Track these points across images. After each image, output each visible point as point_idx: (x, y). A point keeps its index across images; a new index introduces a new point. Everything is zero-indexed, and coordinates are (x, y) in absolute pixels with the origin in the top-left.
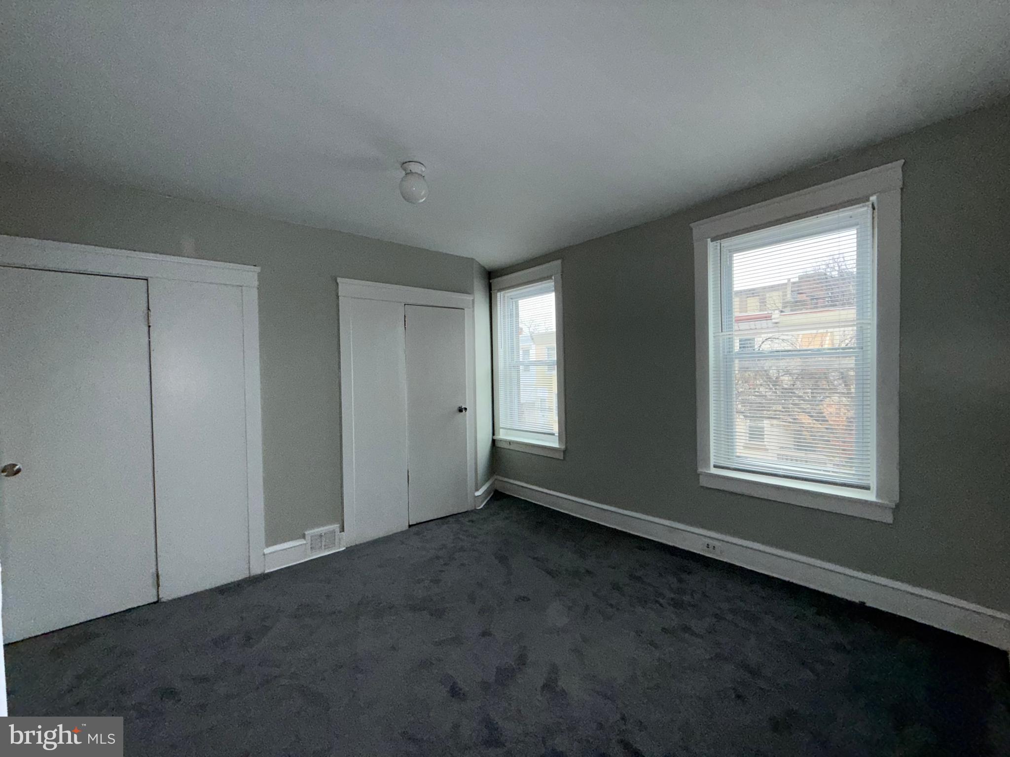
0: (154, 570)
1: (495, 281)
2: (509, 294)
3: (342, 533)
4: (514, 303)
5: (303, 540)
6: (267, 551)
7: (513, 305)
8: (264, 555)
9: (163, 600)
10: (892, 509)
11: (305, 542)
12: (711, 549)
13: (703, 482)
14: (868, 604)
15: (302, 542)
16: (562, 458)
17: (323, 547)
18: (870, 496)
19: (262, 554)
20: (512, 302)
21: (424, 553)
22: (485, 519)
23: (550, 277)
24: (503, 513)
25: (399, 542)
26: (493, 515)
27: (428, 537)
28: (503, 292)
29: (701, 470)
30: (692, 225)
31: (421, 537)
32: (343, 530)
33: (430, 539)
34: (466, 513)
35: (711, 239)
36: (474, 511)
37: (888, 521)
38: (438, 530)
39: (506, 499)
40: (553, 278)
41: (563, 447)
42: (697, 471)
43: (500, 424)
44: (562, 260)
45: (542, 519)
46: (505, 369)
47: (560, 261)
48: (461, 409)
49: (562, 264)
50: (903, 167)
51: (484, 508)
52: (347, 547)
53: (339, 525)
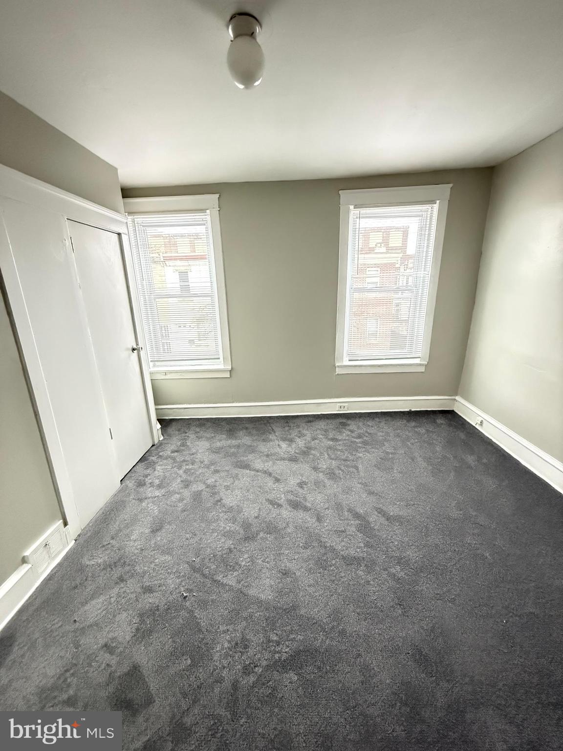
3: (67, 527)
5: (25, 565)
7: (144, 234)
10: (425, 365)
11: (30, 565)
12: (343, 408)
13: (338, 371)
15: (25, 568)
16: (229, 377)
18: (417, 361)
20: (143, 230)
21: (178, 496)
22: (183, 445)
23: (203, 210)
24: (191, 435)
25: (134, 501)
26: (185, 439)
27: (157, 482)
28: (135, 217)
29: (337, 364)
30: (340, 192)
31: (149, 485)
32: (65, 524)
33: (162, 482)
34: (154, 447)
35: (353, 206)
36: (161, 444)
37: (423, 371)
38: (156, 472)
39: (174, 423)
40: (208, 211)
41: (230, 368)
42: (334, 365)
43: (149, 358)
44: (220, 196)
45: (227, 427)
46: (146, 302)
47: (217, 196)
48: (134, 350)
49: (219, 199)
50: (451, 188)
51: (166, 437)
52: (75, 538)
53: (61, 521)
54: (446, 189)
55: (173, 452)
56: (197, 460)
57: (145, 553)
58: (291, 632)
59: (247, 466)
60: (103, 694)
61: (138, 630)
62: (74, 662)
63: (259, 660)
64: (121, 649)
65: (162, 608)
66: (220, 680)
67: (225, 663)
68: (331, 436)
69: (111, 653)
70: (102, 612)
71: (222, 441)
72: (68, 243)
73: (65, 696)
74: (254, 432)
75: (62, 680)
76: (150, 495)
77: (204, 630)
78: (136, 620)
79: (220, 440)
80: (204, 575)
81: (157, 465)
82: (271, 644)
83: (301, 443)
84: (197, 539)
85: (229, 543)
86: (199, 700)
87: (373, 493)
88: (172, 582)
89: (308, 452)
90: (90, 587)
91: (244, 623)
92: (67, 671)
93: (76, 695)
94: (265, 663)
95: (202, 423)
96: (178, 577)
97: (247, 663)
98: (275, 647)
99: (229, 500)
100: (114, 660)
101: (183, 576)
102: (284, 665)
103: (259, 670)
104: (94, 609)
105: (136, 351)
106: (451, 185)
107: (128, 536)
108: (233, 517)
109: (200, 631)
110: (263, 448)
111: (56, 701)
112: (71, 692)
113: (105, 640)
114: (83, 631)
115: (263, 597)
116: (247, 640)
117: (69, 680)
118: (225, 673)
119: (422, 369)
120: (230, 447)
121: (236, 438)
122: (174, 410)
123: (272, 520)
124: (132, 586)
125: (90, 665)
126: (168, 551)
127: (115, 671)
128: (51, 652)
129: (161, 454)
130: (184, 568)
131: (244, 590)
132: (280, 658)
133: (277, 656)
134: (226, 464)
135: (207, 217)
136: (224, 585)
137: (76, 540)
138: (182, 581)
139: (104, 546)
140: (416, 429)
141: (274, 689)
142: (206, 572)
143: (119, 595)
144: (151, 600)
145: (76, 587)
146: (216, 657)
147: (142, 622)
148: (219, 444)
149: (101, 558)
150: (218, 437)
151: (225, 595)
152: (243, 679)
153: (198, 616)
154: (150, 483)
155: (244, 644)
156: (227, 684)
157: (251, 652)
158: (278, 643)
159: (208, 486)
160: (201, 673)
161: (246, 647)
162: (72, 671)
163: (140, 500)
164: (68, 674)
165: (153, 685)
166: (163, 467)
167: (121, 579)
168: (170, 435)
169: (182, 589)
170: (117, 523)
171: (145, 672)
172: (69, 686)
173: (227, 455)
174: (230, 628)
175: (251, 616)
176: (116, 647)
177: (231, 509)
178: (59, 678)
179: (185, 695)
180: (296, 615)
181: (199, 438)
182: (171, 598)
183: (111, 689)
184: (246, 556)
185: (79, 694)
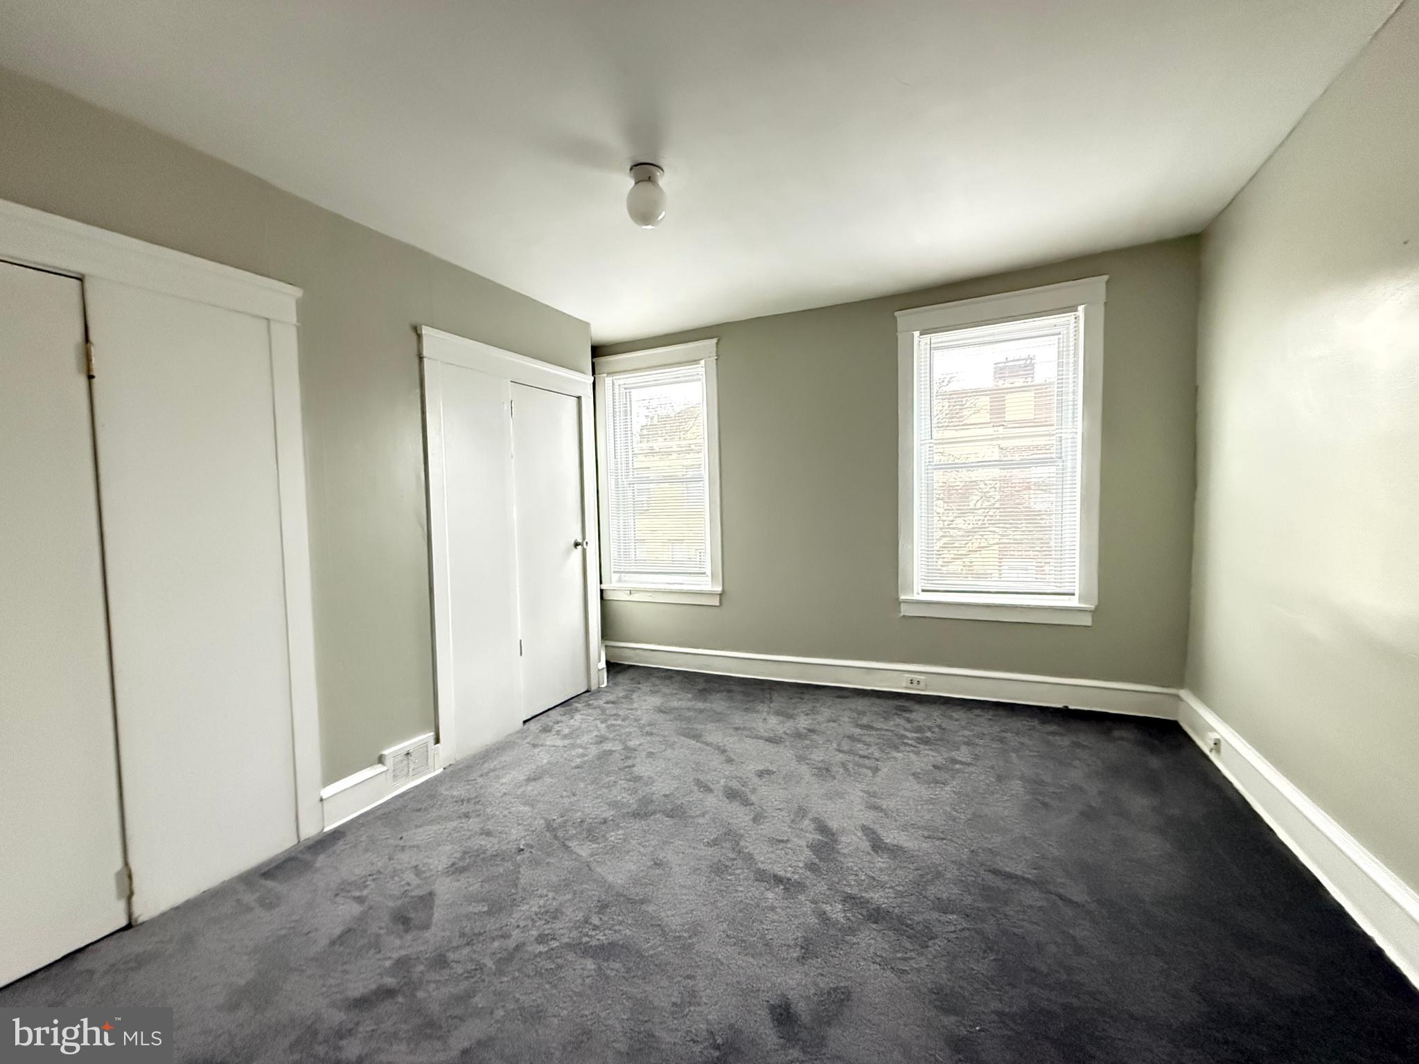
0: (118, 865)
1: (601, 360)
2: (621, 382)
3: (438, 745)
4: (628, 394)
5: (380, 765)
6: (326, 792)
7: (626, 398)
8: (322, 800)
9: (141, 920)
10: (1091, 611)
11: (384, 768)
12: (915, 683)
13: (905, 610)
14: (1071, 707)
15: (380, 768)
16: (718, 604)
17: (411, 773)
18: (1073, 602)
19: (319, 799)
20: (626, 393)
21: (581, 751)
22: (625, 697)
23: (696, 361)
24: (645, 687)
25: (527, 745)
26: (633, 691)
27: (566, 731)
28: (614, 378)
29: (903, 597)
30: (897, 314)
31: (555, 733)
32: (437, 741)
33: (571, 733)
34: (587, 694)
35: (918, 332)
36: (599, 690)
37: (1089, 624)
38: (572, 721)
39: (631, 671)
40: (702, 362)
41: (719, 589)
42: (898, 599)
43: (612, 566)
44: (719, 340)
45: (701, 685)
46: (618, 488)
47: (715, 341)
48: (576, 545)
49: (717, 347)
50: (1107, 282)
51: (611, 685)
52: (445, 766)
53: (432, 733)
54: (1097, 285)
55: (607, 703)
56: (632, 717)
57: (507, 798)
58: (621, 923)
59: (697, 737)
60: (391, 904)
61: (453, 864)
62: (382, 870)
63: (563, 935)
64: (428, 875)
65: (489, 853)
66: (505, 936)
67: (522, 924)
68: (865, 721)
69: (417, 875)
70: (430, 838)
71: (683, 701)
72: (507, 407)
73: (357, 894)
74: (739, 697)
75: (362, 881)
76: (548, 743)
77: (520, 886)
78: (458, 855)
79: (680, 699)
80: (556, 837)
81: (577, 714)
82: (587, 926)
83: (803, 722)
84: (573, 799)
85: (609, 814)
86: (473, 945)
87: (877, 808)
88: (516, 833)
89: (805, 736)
90: (434, 813)
91: (569, 896)
92: (370, 875)
93: (367, 896)
94: (567, 940)
95: (669, 676)
96: (526, 830)
97: (546, 932)
98: (589, 930)
99: (643, 768)
100: (415, 881)
101: (533, 831)
102: (587, 951)
103: (554, 944)
104: (421, 835)
105: (580, 546)
106: (1106, 278)
107: (498, 777)
108: (634, 788)
109: (516, 886)
110: (738, 719)
111: (349, 895)
112: (365, 892)
113: (418, 863)
114: (403, 849)
115: (610, 878)
116: (562, 913)
117: (368, 883)
118: (515, 933)
119: (1087, 620)
120: (689, 709)
121: (705, 701)
122: (638, 651)
123: (686, 804)
124: (474, 824)
125: (392, 878)
126: (531, 803)
127: (412, 891)
128: (367, 856)
129: (590, 702)
130: (540, 823)
131: (593, 865)
132: (587, 943)
133: (585, 939)
134: (668, 727)
135: (700, 369)
136: (572, 852)
137: (444, 769)
138: (528, 835)
139: (468, 781)
140: (1050, 738)
141: (560, 967)
142: (560, 834)
143: (454, 829)
144: (483, 842)
145: (419, 810)
146: (516, 916)
147: (462, 859)
148: (675, 704)
149: (460, 791)
150: (682, 695)
151: (567, 863)
152: (532, 945)
153: (523, 873)
154: (557, 731)
155: (556, 914)
156: (511, 943)
157: (558, 925)
158: (596, 928)
159: (626, 748)
160: (491, 925)
161: (555, 918)
162: (375, 877)
163: (535, 746)
164: (370, 878)
165: (438, 914)
166: (584, 717)
167: (467, 816)
168: (615, 684)
169: (523, 842)
170: (495, 763)
171: (437, 902)
172: (366, 887)
173: (680, 718)
174: (551, 895)
175: (582, 892)
176: (424, 872)
177: (637, 779)
178: (361, 878)
179: (463, 935)
180: (640, 909)
181: (652, 692)
182: (504, 848)
183: (399, 903)
184: (620, 832)
185: (370, 897)
